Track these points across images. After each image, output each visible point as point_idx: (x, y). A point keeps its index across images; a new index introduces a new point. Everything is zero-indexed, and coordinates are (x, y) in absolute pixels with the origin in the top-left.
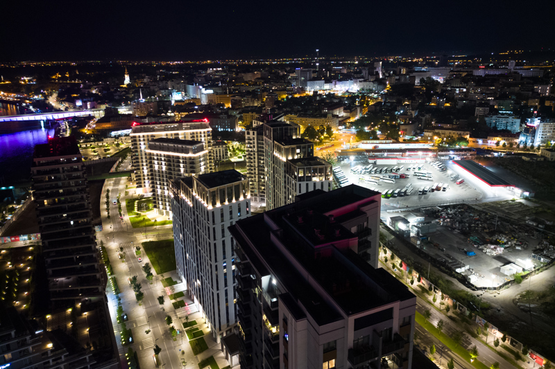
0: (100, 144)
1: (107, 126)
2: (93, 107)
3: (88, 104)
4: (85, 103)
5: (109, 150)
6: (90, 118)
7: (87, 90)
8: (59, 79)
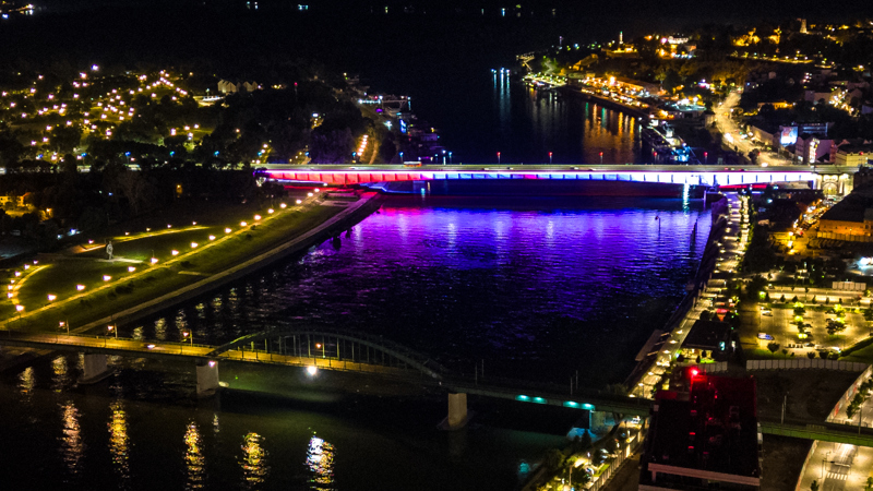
0: (821, 298)
1: (851, 231)
2: (824, 158)
3: (814, 144)
4: (804, 137)
5: (841, 326)
6: (811, 195)
7: (819, 95)
8: (752, 48)
